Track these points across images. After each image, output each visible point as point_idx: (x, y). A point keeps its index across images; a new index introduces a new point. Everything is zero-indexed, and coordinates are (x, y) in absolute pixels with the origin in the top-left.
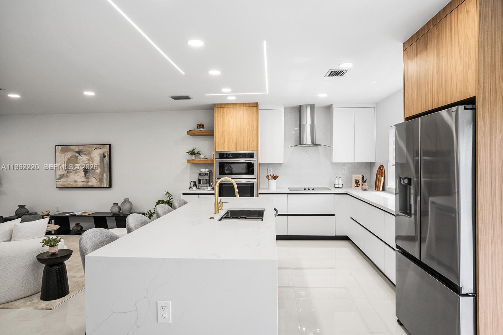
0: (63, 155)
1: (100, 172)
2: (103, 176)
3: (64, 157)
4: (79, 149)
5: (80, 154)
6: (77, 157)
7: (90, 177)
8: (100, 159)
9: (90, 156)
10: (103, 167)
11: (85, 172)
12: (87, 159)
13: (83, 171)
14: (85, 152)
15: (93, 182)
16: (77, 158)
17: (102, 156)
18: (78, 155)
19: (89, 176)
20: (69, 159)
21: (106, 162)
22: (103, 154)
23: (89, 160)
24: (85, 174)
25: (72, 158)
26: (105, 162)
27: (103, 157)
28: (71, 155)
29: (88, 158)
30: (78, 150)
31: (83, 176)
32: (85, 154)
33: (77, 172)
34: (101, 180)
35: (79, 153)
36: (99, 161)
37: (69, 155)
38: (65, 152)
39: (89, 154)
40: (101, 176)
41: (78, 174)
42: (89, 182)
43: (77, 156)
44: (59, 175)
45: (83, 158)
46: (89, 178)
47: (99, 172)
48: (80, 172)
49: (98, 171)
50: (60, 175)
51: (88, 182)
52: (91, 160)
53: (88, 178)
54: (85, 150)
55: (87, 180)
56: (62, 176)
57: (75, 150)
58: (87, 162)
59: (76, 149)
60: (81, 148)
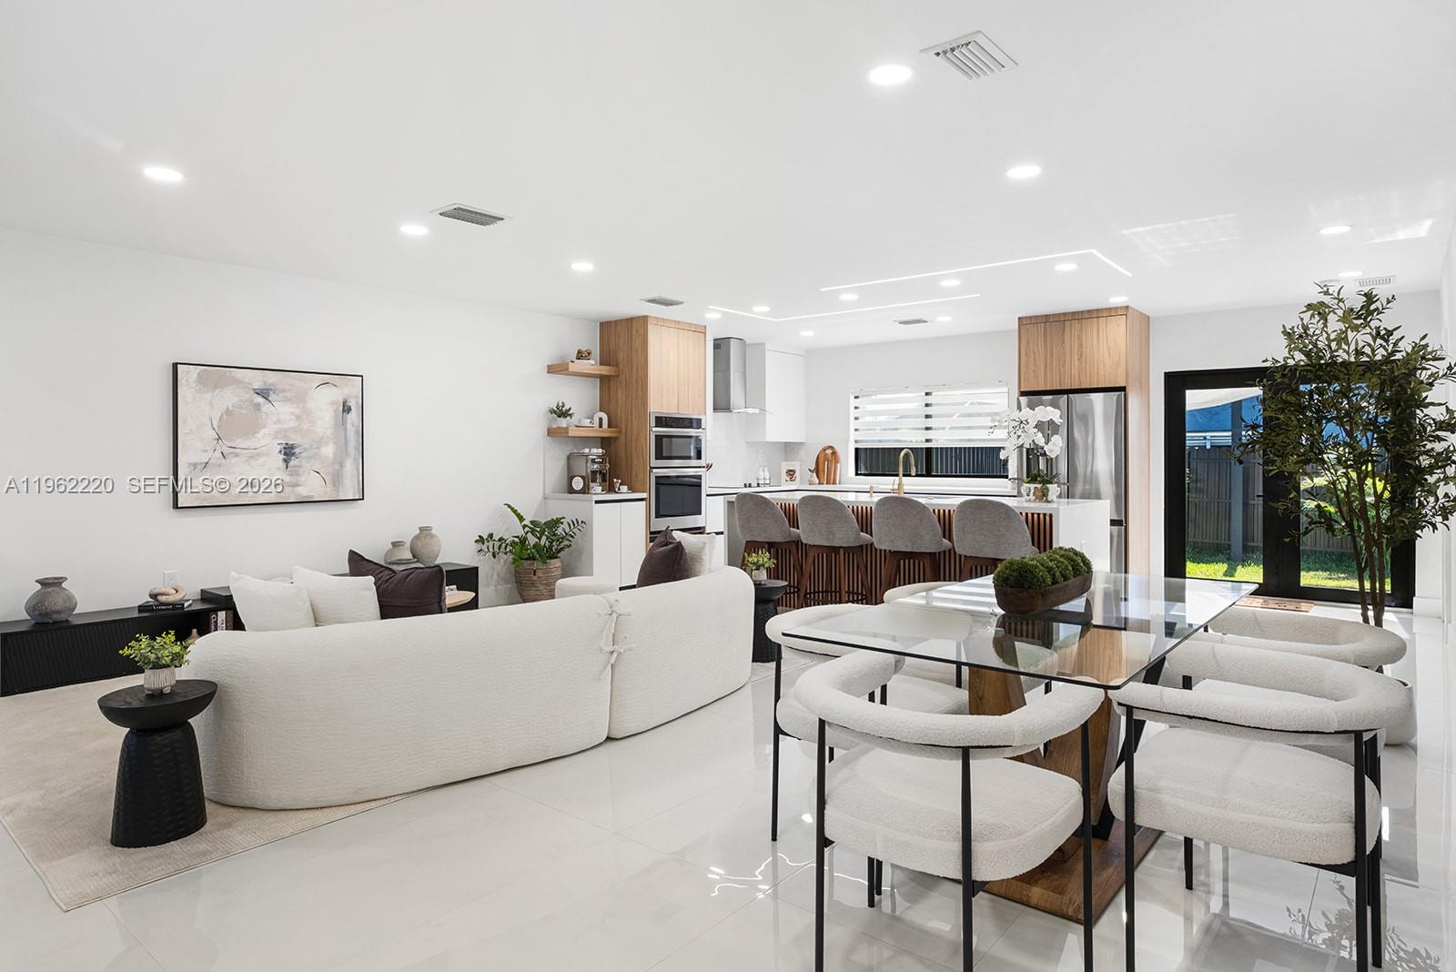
0: (208, 396)
1: (335, 454)
2: (342, 465)
3: (211, 404)
4: (265, 383)
5: (270, 399)
6: (258, 407)
7: (301, 471)
8: (336, 417)
9: (301, 405)
10: (343, 440)
11: (285, 454)
12: (292, 414)
13: (281, 451)
14: (284, 391)
15: (312, 486)
16: (259, 410)
17: (341, 408)
18: (260, 400)
19: (300, 466)
20: (228, 412)
21: (353, 426)
22: (344, 403)
23: (298, 418)
24: (285, 461)
25: (242, 408)
26: (349, 426)
27: (344, 411)
28: (236, 400)
29: (297, 411)
30: (262, 383)
31: (278, 469)
32: (287, 400)
33: (258, 455)
34: (337, 480)
35: (264, 393)
36: (333, 422)
37: (228, 398)
38: (216, 387)
39: (300, 398)
40: (337, 467)
41: (262, 459)
42: (299, 485)
43: (259, 404)
44: (190, 464)
45: (280, 414)
46: (298, 475)
47: (331, 455)
48: (267, 455)
49: (329, 451)
50: (195, 465)
51: (296, 485)
52: (304, 417)
53: (295, 473)
54: (287, 387)
55: (294, 479)
56: (199, 467)
57: (250, 384)
58: (293, 424)
59: (258, 380)
60: (272, 378)
